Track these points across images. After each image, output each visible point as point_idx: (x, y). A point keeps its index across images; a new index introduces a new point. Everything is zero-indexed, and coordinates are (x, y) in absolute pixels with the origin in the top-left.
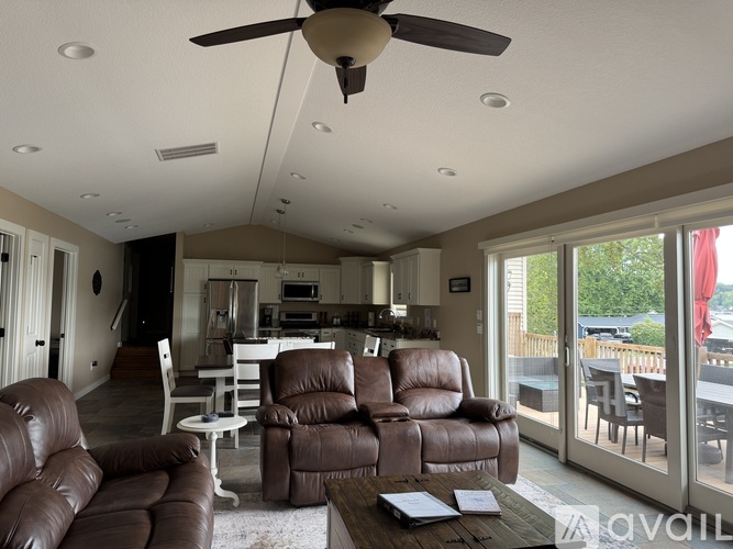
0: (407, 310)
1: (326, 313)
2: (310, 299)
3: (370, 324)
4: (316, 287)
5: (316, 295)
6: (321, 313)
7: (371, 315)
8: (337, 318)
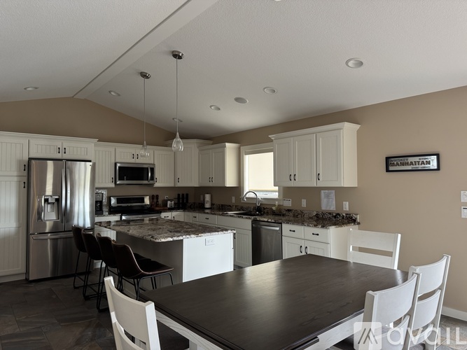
0: (279, 191)
1: (157, 196)
2: (146, 182)
3: (207, 205)
4: (152, 170)
5: (152, 178)
6: (153, 196)
7: (208, 197)
8: (171, 200)
